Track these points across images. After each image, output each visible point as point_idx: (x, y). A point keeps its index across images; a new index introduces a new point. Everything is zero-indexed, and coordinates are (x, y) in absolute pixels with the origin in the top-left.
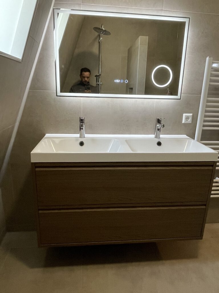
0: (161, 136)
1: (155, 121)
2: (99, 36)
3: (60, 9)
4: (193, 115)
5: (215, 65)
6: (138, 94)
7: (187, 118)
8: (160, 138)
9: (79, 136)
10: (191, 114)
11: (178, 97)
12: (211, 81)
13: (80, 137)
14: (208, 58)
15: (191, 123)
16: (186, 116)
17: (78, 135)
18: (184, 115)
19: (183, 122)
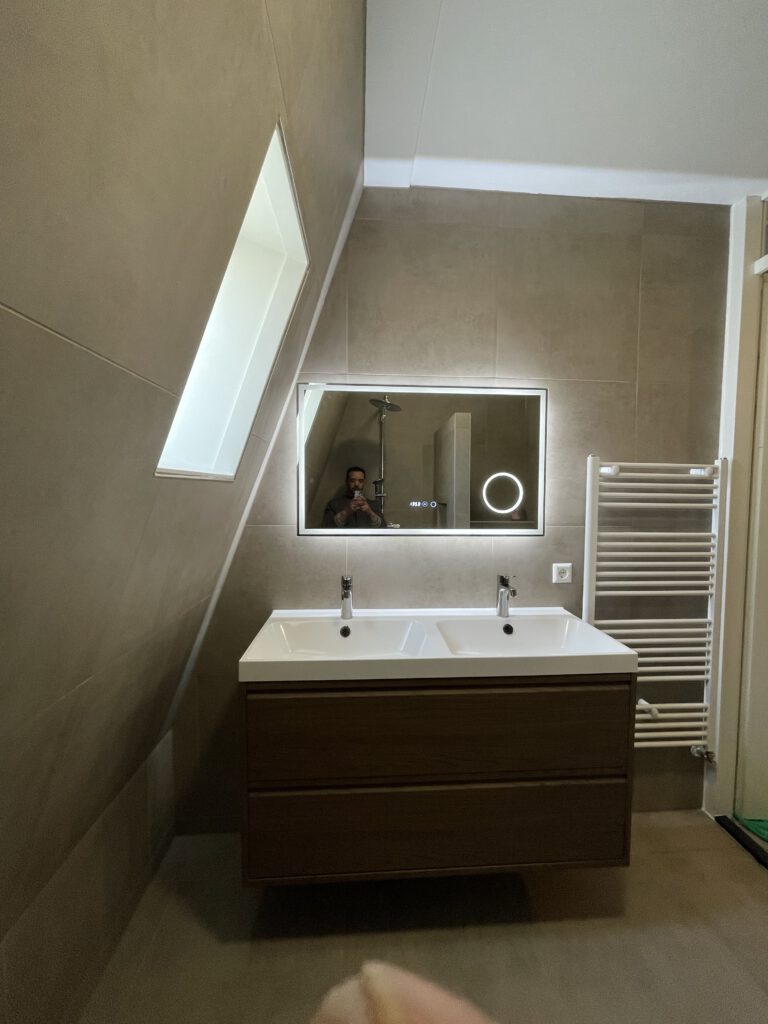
0: (512, 611)
1: (496, 582)
2: (380, 412)
3: (307, 384)
4: (573, 567)
5: (605, 470)
6: (457, 527)
7: (562, 572)
8: (508, 616)
9: (340, 615)
10: (569, 565)
11: (539, 531)
12: (602, 499)
13: (344, 617)
14: (590, 458)
15: (570, 582)
16: (558, 568)
17: (338, 612)
18: (555, 567)
19: (554, 580)
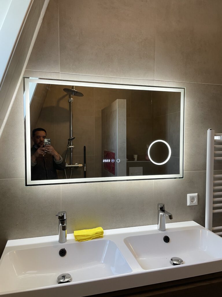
1: (157, 209)
3: (28, 78)
4: (198, 195)
5: (217, 138)
7: (192, 199)
8: (165, 230)
9: (58, 240)
10: (197, 194)
11: (180, 175)
12: (216, 155)
13: (60, 241)
14: (209, 131)
15: (197, 204)
16: (190, 197)
18: (189, 196)
19: (188, 204)
